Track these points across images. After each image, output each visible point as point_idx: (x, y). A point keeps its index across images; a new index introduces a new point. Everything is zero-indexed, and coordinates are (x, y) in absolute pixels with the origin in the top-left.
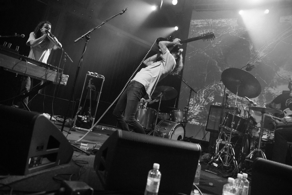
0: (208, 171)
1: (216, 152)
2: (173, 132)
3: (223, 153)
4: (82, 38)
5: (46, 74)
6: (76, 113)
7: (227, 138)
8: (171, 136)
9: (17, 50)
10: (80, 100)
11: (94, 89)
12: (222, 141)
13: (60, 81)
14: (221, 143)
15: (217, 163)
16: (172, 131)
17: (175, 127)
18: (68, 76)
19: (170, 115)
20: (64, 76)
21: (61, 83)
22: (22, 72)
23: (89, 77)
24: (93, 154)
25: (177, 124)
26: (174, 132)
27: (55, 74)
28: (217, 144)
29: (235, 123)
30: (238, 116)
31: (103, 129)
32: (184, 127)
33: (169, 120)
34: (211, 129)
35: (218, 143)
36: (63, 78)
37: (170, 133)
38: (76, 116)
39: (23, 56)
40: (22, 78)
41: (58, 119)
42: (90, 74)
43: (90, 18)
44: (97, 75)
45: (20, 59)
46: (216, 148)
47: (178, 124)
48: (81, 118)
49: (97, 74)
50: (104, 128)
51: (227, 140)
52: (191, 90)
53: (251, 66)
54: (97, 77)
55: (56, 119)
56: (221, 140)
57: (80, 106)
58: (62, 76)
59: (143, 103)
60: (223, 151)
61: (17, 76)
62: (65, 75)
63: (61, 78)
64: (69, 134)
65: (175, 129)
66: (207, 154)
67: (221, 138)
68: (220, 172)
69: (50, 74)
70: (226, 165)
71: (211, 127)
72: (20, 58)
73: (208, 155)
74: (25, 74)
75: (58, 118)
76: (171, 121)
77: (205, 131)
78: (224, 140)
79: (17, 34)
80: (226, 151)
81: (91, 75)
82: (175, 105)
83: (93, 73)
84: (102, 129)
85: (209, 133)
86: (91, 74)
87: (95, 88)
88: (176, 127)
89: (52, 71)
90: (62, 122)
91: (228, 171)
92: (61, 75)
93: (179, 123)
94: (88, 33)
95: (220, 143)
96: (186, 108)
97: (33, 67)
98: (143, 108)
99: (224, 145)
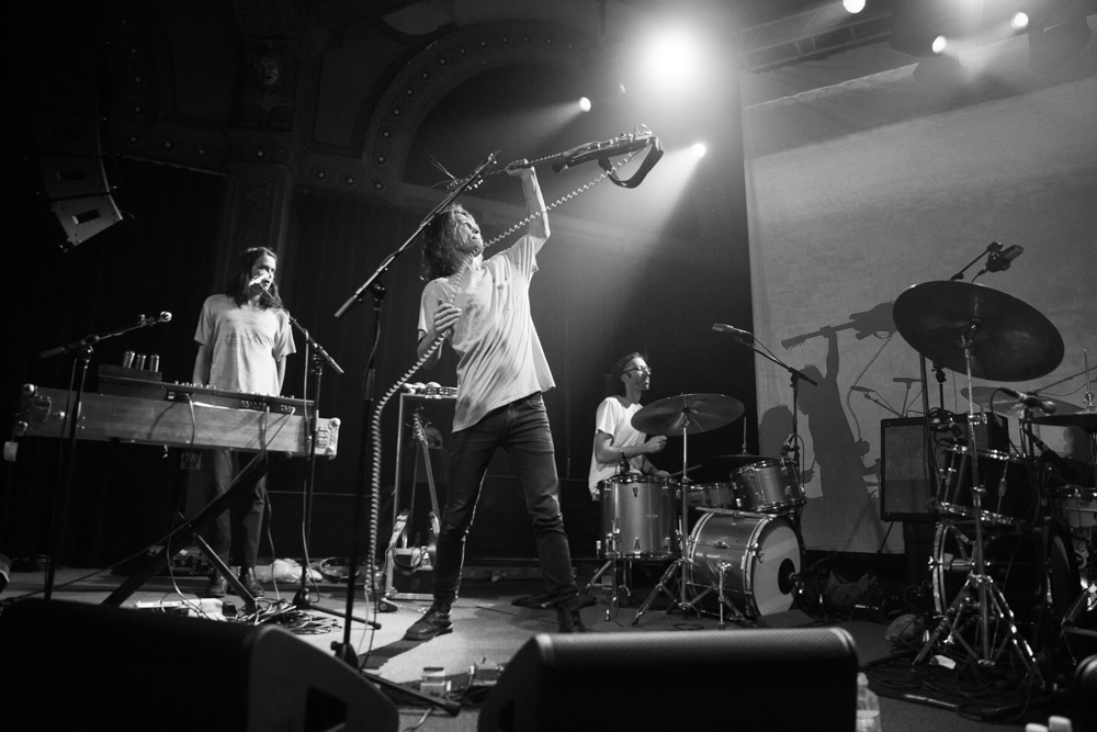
0: (919, 698)
1: (938, 609)
2: (757, 553)
3: (966, 607)
4: (359, 296)
5: (261, 430)
6: (390, 539)
7: (969, 549)
8: (749, 569)
9: (154, 369)
10: (396, 491)
11: (437, 443)
12: (952, 561)
13: (315, 443)
14: (948, 568)
15: (950, 652)
16: (751, 549)
17: (758, 534)
18: (338, 421)
19: (732, 487)
20: (322, 423)
21: (319, 451)
22: (181, 441)
23: (412, 403)
24: (471, 703)
25: (767, 521)
26: (760, 553)
27: (291, 425)
28: (935, 575)
29: (986, 488)
30: (995, 456)
31: (495, 579)
32: (796, 527)
33: (733, 506)
34: (901, 510)
35: (936, 570)
36: (321, 434)
37: (744, 558)
38: (390, 554)
39: (176, 387)
40: (185, 457)
41: (328, 572)
42: (413, 391)
43: (379, 186)
44: (438, 391)
45: (167, 399)
46: (936, 594)
47: (768, 518)
48: (410, 557)
49: (437, 385)
50: (497, 574)
51: (970, 556)
52: (792, 379)
53: (1003, 250)
54: (438, 397)
55: (322, 574)
56: (949, 557)
57: (398, 515)
58: (318, 425)
59: (621, 465)
60: (964, 601)
61: (168, 453)
62: (327, 420)
63: (314, 434)
64: (376, 631)
65: (760, 540)
66: (907, 618)
67: (945, 551)
68: (967, 694)
69: (275, 428)
70: (987, 662)
71: (900, 505)
72: (167, 395)
73: (910, 623)
74: (192, 444)
75: (330, 569)
76: (741, 509)
77: (883, 522)
78: (957, 555)
79: (146, 317)
80: (978, 600)
81: (419, 395)
82: (744, 446)
83: (422, 386)
84: (490, 579)
85: (898, 526)
86: (418, 391)
87: (440, 438)
88: (762, 532)
89: (280, 415)
90: (344, 581)
91: (1001, 684)
92: (313, 422)
93: (773, 516)
94: (376, 274)
95: (944, 571)
96: (788, 449)
97: (215, 416)
98: (625, 483)
99: (963, 575)
